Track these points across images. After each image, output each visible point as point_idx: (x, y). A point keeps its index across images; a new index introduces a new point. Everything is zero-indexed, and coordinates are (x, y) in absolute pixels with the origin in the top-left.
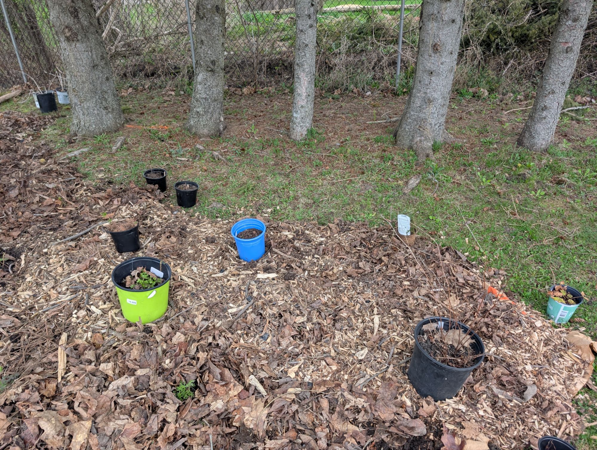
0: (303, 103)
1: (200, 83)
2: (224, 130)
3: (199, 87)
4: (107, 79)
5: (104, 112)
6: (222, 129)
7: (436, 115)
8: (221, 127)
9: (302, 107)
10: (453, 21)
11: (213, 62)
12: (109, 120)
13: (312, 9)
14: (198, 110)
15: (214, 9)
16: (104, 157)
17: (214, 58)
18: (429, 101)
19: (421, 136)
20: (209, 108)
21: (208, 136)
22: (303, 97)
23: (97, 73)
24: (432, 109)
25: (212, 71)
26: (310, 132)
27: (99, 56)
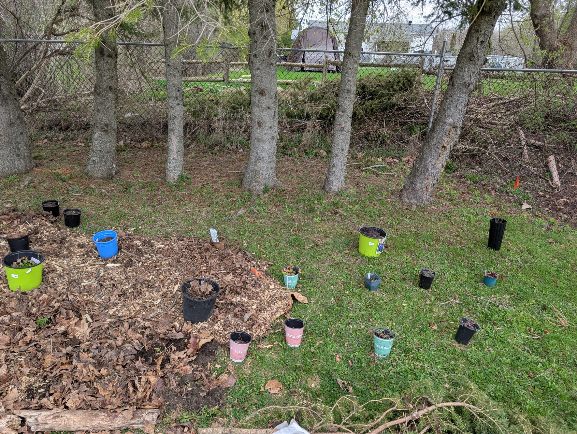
0: (175, 156)
1: (97, 140)
2: (116, 174)
3: (96, 142)
4: (21, 133)
5: (17, 158)
6: (114, 173)
7: (265, 168)
8: (114, 172)
9: (174, 159)
10: (269, 108)
11: (107, 125)
12: (20, 164)
13: (178, 93)
14: (94, 159)
15: (108, 89)
16: (12, 192)
17: (108, 122)
18: (260, 158)
19: (256, 182)
20: (103, 157)
21: (101, 178)
22: (174, 152)
23: (13, 129)
24: (262, 164)
25: (105, 131)
26: (181, 177)
27: (16, 117)
